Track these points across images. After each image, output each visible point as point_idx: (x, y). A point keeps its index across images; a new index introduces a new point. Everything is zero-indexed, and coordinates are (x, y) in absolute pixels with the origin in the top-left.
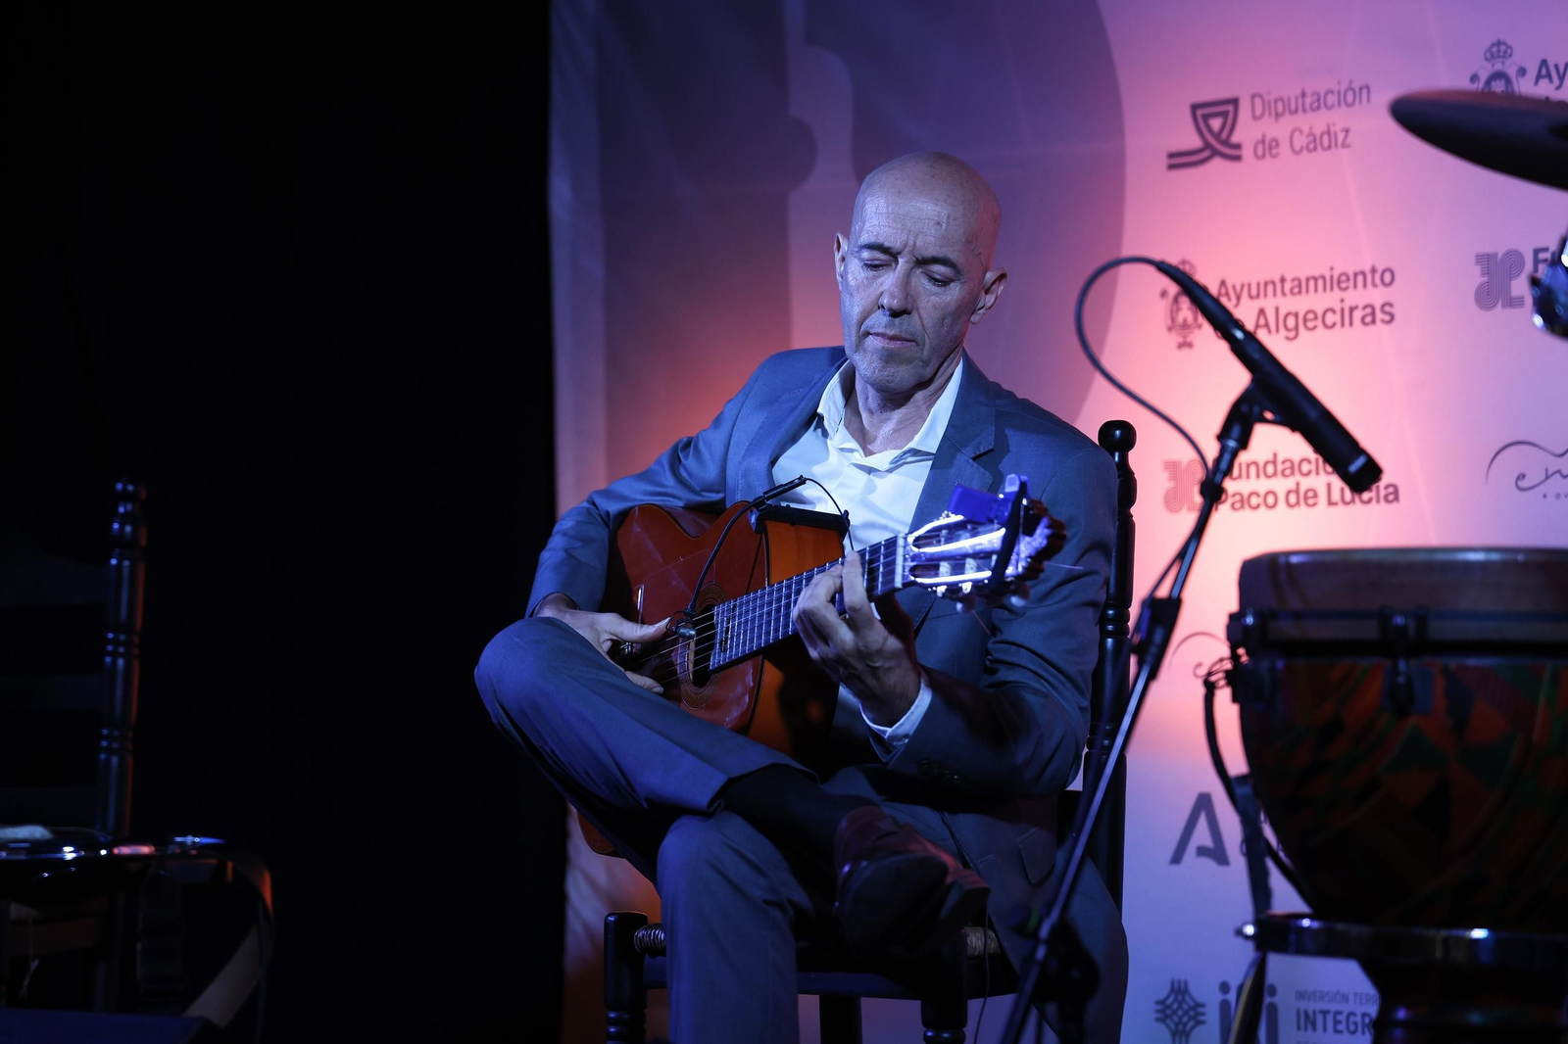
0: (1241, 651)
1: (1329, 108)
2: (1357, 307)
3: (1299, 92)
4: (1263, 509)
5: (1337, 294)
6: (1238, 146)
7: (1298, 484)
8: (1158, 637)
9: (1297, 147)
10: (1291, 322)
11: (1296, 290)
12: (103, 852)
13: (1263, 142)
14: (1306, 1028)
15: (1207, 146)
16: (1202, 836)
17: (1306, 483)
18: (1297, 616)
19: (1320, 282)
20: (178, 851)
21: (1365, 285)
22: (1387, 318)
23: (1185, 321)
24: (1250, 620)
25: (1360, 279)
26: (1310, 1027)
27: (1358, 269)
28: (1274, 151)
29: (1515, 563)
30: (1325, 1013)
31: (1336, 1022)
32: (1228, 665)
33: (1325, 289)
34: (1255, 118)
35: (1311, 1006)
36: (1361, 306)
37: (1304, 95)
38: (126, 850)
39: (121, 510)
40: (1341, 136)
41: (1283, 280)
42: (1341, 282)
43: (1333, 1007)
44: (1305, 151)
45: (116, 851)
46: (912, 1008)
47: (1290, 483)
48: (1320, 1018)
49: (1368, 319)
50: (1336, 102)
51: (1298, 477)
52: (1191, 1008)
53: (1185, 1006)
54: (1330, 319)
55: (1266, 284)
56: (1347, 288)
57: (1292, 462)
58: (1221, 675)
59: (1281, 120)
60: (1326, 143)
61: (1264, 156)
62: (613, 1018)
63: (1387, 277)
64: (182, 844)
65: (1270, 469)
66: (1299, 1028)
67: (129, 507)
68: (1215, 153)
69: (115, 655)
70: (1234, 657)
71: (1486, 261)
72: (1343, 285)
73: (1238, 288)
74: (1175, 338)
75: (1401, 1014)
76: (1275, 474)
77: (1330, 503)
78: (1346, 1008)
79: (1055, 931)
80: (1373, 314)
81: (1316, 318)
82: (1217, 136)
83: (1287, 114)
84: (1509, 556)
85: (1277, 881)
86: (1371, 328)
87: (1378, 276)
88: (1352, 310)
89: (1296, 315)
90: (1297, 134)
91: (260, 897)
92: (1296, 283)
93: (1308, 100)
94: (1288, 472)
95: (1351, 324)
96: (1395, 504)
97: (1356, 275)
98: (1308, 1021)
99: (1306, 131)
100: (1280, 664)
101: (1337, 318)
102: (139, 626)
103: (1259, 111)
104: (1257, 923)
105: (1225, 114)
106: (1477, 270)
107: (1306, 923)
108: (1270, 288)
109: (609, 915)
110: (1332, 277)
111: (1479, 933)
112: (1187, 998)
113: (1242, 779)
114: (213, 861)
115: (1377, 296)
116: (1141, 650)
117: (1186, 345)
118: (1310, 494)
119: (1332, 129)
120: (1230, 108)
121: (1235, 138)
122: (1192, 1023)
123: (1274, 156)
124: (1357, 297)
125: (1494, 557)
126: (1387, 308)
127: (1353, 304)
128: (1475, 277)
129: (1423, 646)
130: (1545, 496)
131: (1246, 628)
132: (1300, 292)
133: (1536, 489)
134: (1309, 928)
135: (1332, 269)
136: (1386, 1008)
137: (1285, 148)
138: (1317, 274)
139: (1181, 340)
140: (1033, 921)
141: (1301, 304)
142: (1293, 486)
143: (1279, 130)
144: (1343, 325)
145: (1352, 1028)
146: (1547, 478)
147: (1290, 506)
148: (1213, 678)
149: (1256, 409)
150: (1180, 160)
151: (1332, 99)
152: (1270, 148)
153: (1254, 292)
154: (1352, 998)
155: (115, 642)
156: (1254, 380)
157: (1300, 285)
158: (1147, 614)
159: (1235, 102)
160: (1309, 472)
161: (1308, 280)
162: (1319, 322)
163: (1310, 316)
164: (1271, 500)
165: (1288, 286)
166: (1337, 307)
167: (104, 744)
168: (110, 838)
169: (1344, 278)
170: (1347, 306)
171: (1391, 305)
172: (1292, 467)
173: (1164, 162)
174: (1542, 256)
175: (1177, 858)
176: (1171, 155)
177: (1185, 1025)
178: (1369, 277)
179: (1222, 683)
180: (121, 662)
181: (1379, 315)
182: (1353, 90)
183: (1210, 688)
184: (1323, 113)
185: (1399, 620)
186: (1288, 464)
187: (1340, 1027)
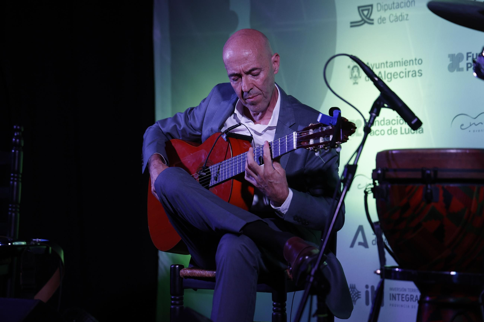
0: (376, 182)
1: (402, 8)
2: (410, 71)
3: (392, 3)
4: (380, 135)
5: (404, 67)
6: (373, 20)
7: (391, 128)
8: (350, 177)
9: (391, 20)
10: (389, 76)
11: (391, 66)
12: (10, 244)
13: (381, 18)
14: (393, 300)
15: (363, 20)
16: (360, 239)
17: (394, 127)
18: (395, 170)
19: (399, 63)
20: (34, 243)
21: (413, 64)
22: (420, 75)
23: (356, 76)
24: (379, 172)
25: (411, 62)
26: (394, 299)
27: (411, 59)
28: (384, 22)
29: (466, 153)
30: (399, 295)
31: (402, 298)
32: (372, 186)
33: (400, 65)
34: (378, 11)
35: (394, 292)
36: (412, 70)
37: (394, 3)
38: (17, 243)
39: (16, 134)
40: (405, 17)
41: (387, 63)
42: (405, 63)
43: (401, 293)
44: (394, 22)
45: (14, 244)
46: (269, 295)
47: (388, 127)
48: (397, 296)
49: (414, 75)
50: (404, 6)
51: (391, 125)
52: (356, 293)
53: (354, 293)
54: (402, 75)
55: (381, 64)
56: (407, 65)
57: (389, 120)
58: (370, 189)
59: (386, 11)
60: (401, 18)
61: (381, 23)
62: (173, 298)
63: (420, 62)
64: (35, 241)
65: (382, 123)
66: (390, 299)
67: (18, 133)
68: (365, 22)
69: (13, 181)
70: (374, 184)
71: (452, 57)
72: (406, 64)
73: (373, 65)
74: (352, 81)
75: (428, 299)
76: (384, 124)
77: (401, 133)
78: (405, 293)
79: (316, 272)
80: (415, 73)
81: (397, 75)
82: (366, 17)
83: (388, 10)
84: (463, 151)
85: (388, 256)
86: (415, 78)
87: (417, 61)
88: (409, 72)
89: (391, 74)
90: (391, 16)
91: (60, 258)
92: (391, 63)
93: (395, 5)
94: (388, 124)
95: (408, 76)
96: (422, 134)
97: (410, 61)
98: (393, 297)
99: (394, 15)
100: (389, 186)
101: (404, 75)
102: (21, 171)
103: (379, 8)
104: (381, 269)
105: (368, 10)
106: (449, 59)
107: (397, 269)
108: (383, 65)
109: (172, 265)
110: (402, 62)
111: (453, 273)
112: (355, 290)
113: (376, 223)
114: (45, 247)
115: (416, 68)
116: (344, 181)
117: (355, 83)
118: (395, 131)
119: (403, 15)
120: (370, 8)
121: (372, 17)
122: (356, 298)
123: (384, 23)
124: (410, 68)
125: (459, 151)
126: (420, 72)
127: (409, 70)
128: (448, 62)
129: (436, 180)
130: (470, 131)
131: (378, 174)
132: (392, 66)
133: (467, 129)
134: (398, 271)
135: (402, 59)
136: (422, 297)
137: (387, 21)
138: (398, 60)
139: (354, 81)
140: (309, 269)
141: (392, 70)
142: (390, 128)
143: (386, 14)
144: (406, 77)
145: (407, 299)
146: (470, 125)
147: (389, 134)
148: (367, 190)
149: (382, 103)
150: (354, 24)
151: (403, 5)
152: (383, 20)
153: (378, 66)
154: (407, 290)
155: (14, 177)
156: (381, 94)
157: (392, 64)
158: (346, 170)
159: (372, 6)
160: (395, 124)
161: (395, 62)
162: (398, 76)
163: (396, 74)
164: (382, 132)
165: (388, 64)
166: (404, 71)
167: (10, 209)
168: (12, 239)
169: (406, 62)
170: (407, 71)
171: (421, 70)
172: (389, 122)
173: (349, 25)
174: (469, 55)
175: (352, 246)
176: (351, 23)
177: (354, 298)
178: (414, 61)
179: (370, 192)
180: (15, 183)
181: (417, 74)
182: (410, 2)
183: (366, 193)
184: (400, 10)
185: (428, 172)
186: (388, 121)
187: (403, 299)
